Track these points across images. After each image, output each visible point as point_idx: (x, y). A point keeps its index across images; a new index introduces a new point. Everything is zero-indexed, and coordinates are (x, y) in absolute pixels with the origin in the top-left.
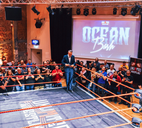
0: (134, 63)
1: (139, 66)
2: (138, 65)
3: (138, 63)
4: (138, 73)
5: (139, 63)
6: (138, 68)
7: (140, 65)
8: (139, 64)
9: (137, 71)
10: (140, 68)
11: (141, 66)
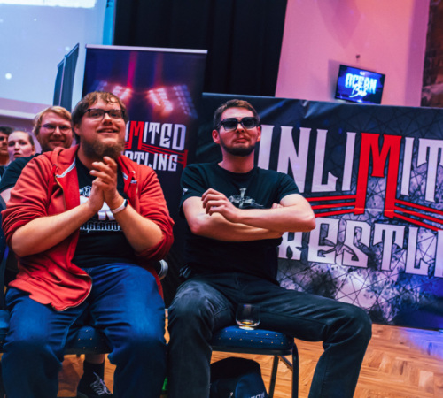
0: (124, 84)
1: (168, 107)
2: (159, 97)
3: (153, 84)
4: (163, 161)
5: (168, 80)
6: (161, 119)
7: (172, 97)
8: (162, 92)
9: (153, 149)
10: (172, 118)
11: (182, 104)
